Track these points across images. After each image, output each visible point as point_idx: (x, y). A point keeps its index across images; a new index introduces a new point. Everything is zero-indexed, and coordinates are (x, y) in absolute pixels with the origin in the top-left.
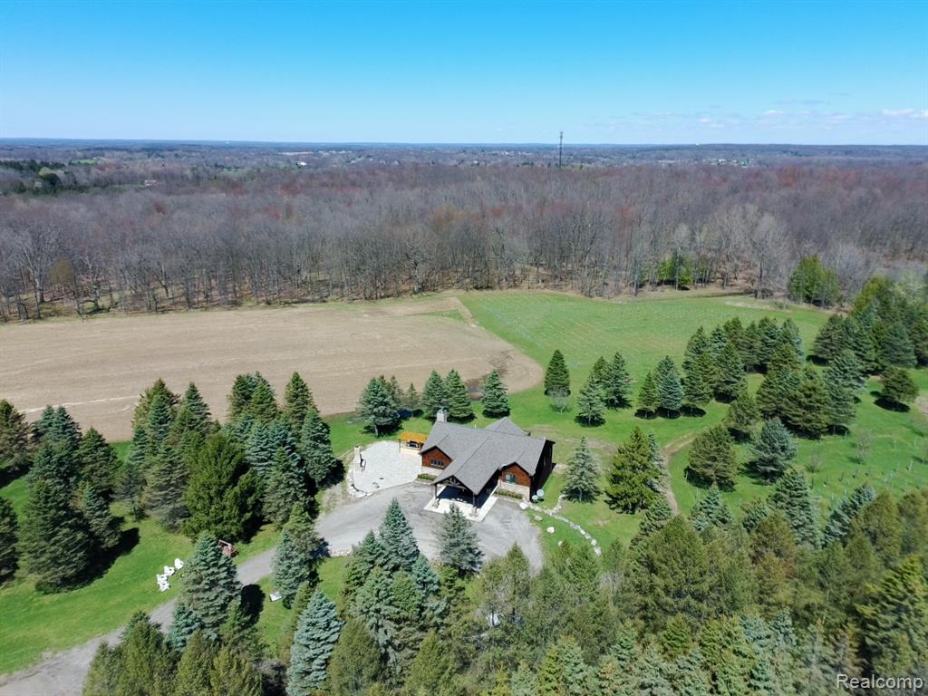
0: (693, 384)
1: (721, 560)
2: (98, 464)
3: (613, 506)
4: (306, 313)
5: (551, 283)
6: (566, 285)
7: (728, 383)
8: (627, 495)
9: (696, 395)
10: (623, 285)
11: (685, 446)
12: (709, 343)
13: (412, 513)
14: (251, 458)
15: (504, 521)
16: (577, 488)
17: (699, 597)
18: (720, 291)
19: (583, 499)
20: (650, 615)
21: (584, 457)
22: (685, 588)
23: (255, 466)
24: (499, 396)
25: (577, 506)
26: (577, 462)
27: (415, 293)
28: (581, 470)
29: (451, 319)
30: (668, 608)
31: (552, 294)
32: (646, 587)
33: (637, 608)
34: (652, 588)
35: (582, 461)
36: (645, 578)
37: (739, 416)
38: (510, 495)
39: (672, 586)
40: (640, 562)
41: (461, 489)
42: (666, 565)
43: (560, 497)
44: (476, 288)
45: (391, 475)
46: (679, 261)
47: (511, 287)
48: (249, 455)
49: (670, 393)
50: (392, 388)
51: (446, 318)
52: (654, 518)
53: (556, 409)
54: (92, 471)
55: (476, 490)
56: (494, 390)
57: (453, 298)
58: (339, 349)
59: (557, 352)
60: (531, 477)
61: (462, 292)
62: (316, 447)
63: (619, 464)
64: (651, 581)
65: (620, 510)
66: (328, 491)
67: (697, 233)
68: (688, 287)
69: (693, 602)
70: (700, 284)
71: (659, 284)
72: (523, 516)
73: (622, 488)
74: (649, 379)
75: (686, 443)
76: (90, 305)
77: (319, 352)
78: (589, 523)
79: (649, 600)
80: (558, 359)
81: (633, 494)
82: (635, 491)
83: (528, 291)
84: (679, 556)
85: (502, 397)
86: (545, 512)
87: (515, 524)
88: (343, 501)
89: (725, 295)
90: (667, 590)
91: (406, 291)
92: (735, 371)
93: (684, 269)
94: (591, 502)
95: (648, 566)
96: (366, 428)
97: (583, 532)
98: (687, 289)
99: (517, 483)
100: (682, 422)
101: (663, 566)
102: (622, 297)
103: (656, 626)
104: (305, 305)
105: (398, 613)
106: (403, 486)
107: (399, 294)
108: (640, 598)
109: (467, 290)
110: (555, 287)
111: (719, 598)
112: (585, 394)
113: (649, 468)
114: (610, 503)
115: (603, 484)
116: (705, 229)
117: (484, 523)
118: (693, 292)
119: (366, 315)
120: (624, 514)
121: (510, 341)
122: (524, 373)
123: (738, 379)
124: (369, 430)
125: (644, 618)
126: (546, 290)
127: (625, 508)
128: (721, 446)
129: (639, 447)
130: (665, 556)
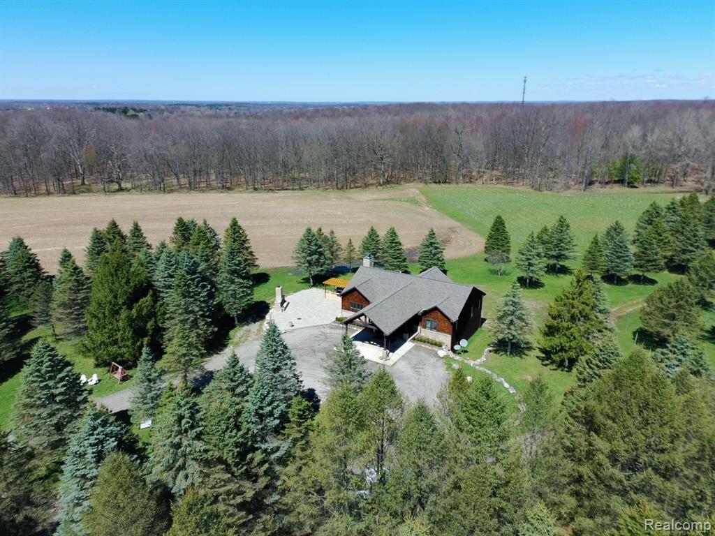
0: (646, 249)
1: (704, 421)
2: (26, 285)
3: (546, 362)
4: (284, 196)
5: (503, 181)
6: (518, 183)
7: (684, 252)
8: (562, 349)
9: (649, 261)
10: (573, 183)
11: (634, 310)
12: (663, 214)
13: (319, 352)
14: (158, 284)
15: (416, 368)
16: (504, 338)
17: (667, 473)
18: (670, 189)
19: (511, 353)
20: (584, 491)
21: (514, 304)
22: (644, 458)
23: (163, 292)
24: (435, 255)
25: (504, 359)
26: (506, 308)
27: (381, 185)
28: (510, 318)
29: (408, 204)
30: (614, 484)
31: (504, 189)
32: (581, 452)
33: (565, 480)
34: (590, 455)
35: (512, 308)
36: (581, 440)
37: (701, 279)
38: (428, 342)
39: (624, 453)
40: (575, 418)
41: (372, 330)
42: (614, 422)
43: (486, 350)
44: (435, 182)
45: (310, 317)
46: (628, 160)
47: (466, 182)
48: (158, 281)
49: (619, 257)
50: (331, 243)
51: (404, 203)
52: (598, 366)
53: (495, 272)
54: (19, 290)
55: (388, 330)
56: (431, 248)
57: (412, 189)
58: (301, 220)
59: (499, 217)
60: (453, 324)
61: (421, 185)
62: (233, 282)
63: (555, 313)
64: (590, 444)
65: (554, 367)
66: (246, 328)
67: (649, 135)
68: (636, 184)
69: (657, 480)
70: (649, 184)
71: (607, 183)
72: (440, 363)
73: (557, 340)
74: (596, 242)
75: (635, 308)
76: (116, 187)
77: (283, 221)
78: (517, 378)
79: (585, 470)
80: (499, 225)
81: (570, 348)
82: (573, 344)
83: (482, 186)
84: (635, 410)
85: (438, 256)
86: (466, 361)
87: (429, 370)
88: (256, 337)
89: (675, 192)
90: (613, 457)
91: (373, 184)
92: (693, 239)
93: (634, 167)
94: (521, 357)
95: (587, 423)
96: (304, 279)
97: (506, 385)
98: (635, 187)
99: (438, 331)
100: (630, 289)
101: (610, 422)
102: (571, 191)
103: (592, 508)
104: (286, 191)
105: (206, 451)
106: (318, 327)
107: (366, 186)
108: (569, 466)
109: (426, 183)
110: (507, 183)
111: (697, 478)
112: (523, 254)
113: (592, 320)
114: (542, 359)
115: (535, 338)
116: (657, 130)
117: (395, 367)
118: (641, 189)
119: (334, 200)
120: (559, 371)
121: (458, 220)
122: (467, 243)
123: (697, 247)
124: (306, 280)
125: (576, 494)
126: (499, 185)
127: (561, 365)
128: (682, 303)
129: (581, 293)
130: (613, 408)
